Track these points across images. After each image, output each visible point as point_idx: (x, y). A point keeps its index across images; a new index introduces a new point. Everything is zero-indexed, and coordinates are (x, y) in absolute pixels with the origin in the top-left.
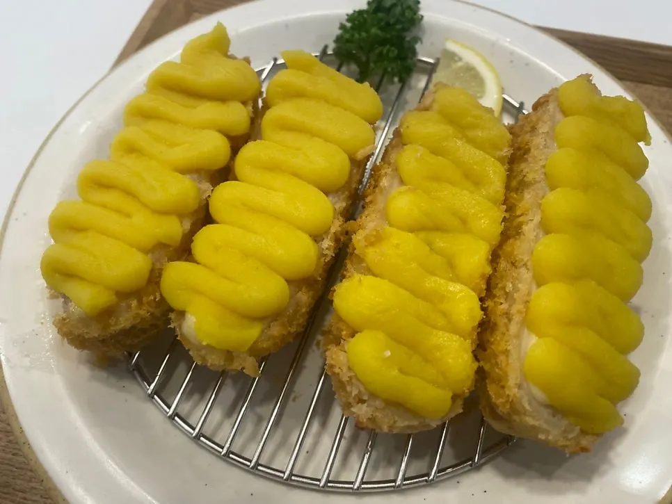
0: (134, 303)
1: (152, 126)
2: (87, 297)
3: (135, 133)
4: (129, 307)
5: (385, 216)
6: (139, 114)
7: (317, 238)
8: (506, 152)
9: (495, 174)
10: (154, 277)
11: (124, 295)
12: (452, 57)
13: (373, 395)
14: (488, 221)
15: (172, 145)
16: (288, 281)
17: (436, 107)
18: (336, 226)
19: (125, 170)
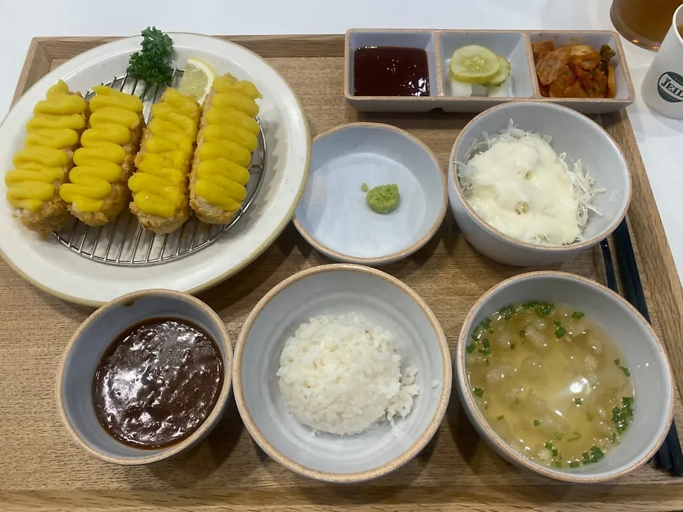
0: (50, 203)
1: (41, 132)
2: (30, 204)
3: (34, 136)
4: (49, 205)
5: (147, 151)
6: (33, 127)
7: (120, 164)
8: (195, 114)
9: (190, 124)
10: (56, 192)
11: (46, 201)
12: (190, 67)
13: (147, 214)
14: (186, 146)
15: (51, 138)
16: (111, 183)
17: (166, 100)
18: (127, 158)
19: (33, 153)
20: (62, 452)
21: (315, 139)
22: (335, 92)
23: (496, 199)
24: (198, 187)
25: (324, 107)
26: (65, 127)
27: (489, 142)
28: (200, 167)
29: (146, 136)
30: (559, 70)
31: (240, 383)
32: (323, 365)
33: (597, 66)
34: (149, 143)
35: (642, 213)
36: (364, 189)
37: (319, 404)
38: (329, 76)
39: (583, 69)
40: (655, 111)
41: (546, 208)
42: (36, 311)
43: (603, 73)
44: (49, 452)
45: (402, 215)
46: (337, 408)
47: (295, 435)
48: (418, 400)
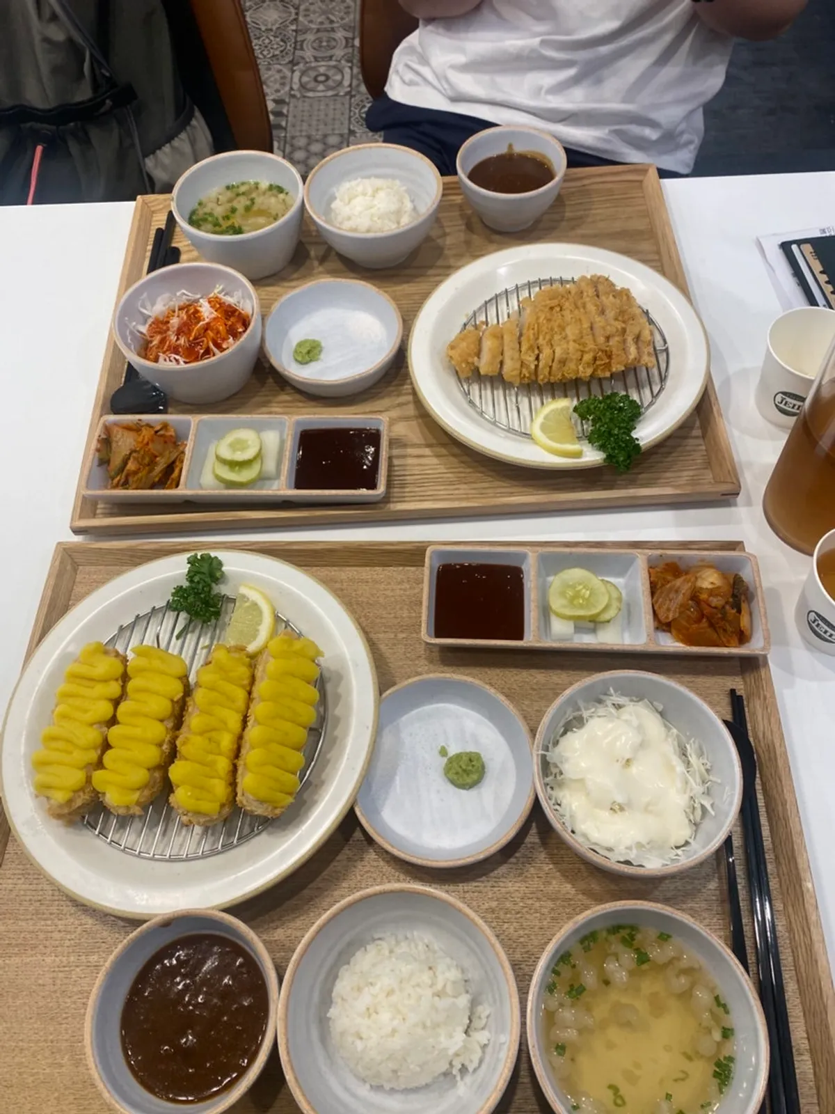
0: (82, 793)
1: (72, 702)
2: (60, 797)
3: (65, 707)
4: (79, 796)
5: (190, 729)
7: (160, 745)
8: (246, 682)
9: (241, 695)
10: (89, 780)
11: (77, 791)
12: (244, 598)
13: (190, 812)
14: (234, 721)
15: (86, 711)
16: (149, 769)
17: (213, 662)
18: (168, 737)
19: (62, 729)
20: (83, 1093)
21: (384, 695)
22: (414, 615)
23: (588, 794)
24: (247, 781)
25: (401, 636)
26: (99, 699)
27: (585, 714)
28: (251, 756)
29: (190, 709)
30: (681, 606)
31: (286, 1034)
32: (377, 1013)
33: (727, 603)
34: (194, 720)
35: (777, 796)
36: (443, 752)
37: (372, 1060)
38: (408, 593)
39: (710, 606)
40: (809, 646)
41: (648, 804)
42: (54, 909)
43: (734, 611)
44: (67, 1093)
45: (487, 791)
46: (391, 1065)
47: (347, 1089)
48: (489, 1050)
